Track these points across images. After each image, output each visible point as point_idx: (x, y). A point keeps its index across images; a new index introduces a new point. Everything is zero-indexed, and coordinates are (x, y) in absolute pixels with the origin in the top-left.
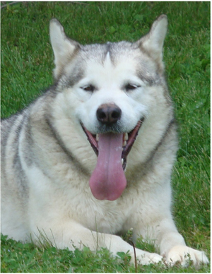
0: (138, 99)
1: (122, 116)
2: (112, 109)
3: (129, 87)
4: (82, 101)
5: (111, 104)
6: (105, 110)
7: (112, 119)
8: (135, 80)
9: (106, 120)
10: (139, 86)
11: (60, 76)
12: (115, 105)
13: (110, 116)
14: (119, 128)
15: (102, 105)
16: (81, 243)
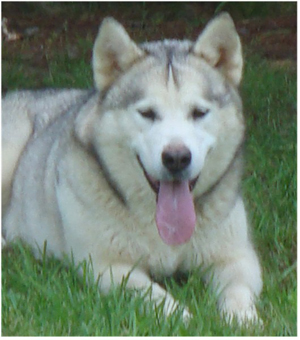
4: (141, 131)
9: (174, 166)
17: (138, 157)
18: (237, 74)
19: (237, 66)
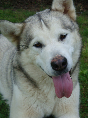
7: (63, 67)
9: (59, 69)
10: (67, 34)
17: (41, 67)
19: (73, 12)
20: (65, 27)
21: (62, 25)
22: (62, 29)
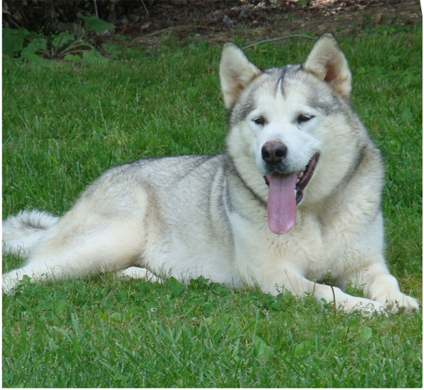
0: (311, 131)
1: (288, 154)
2: (277, 147)
3: (301, 119)
4: (256, 137)
5: (275, 142)
6: (269, 149)
7: (277, 158)
8: (308, 110)
9: (270, 159)
10: (313, 117)
11: (233, 105)
12: (280, 142)
13: (274, 154)
14: (286, 167)
15: (267, 143)
16: (283, 287)
18: (346, 87)
20: (314, 103)
21: (308, 98)
22: (306, 105)
